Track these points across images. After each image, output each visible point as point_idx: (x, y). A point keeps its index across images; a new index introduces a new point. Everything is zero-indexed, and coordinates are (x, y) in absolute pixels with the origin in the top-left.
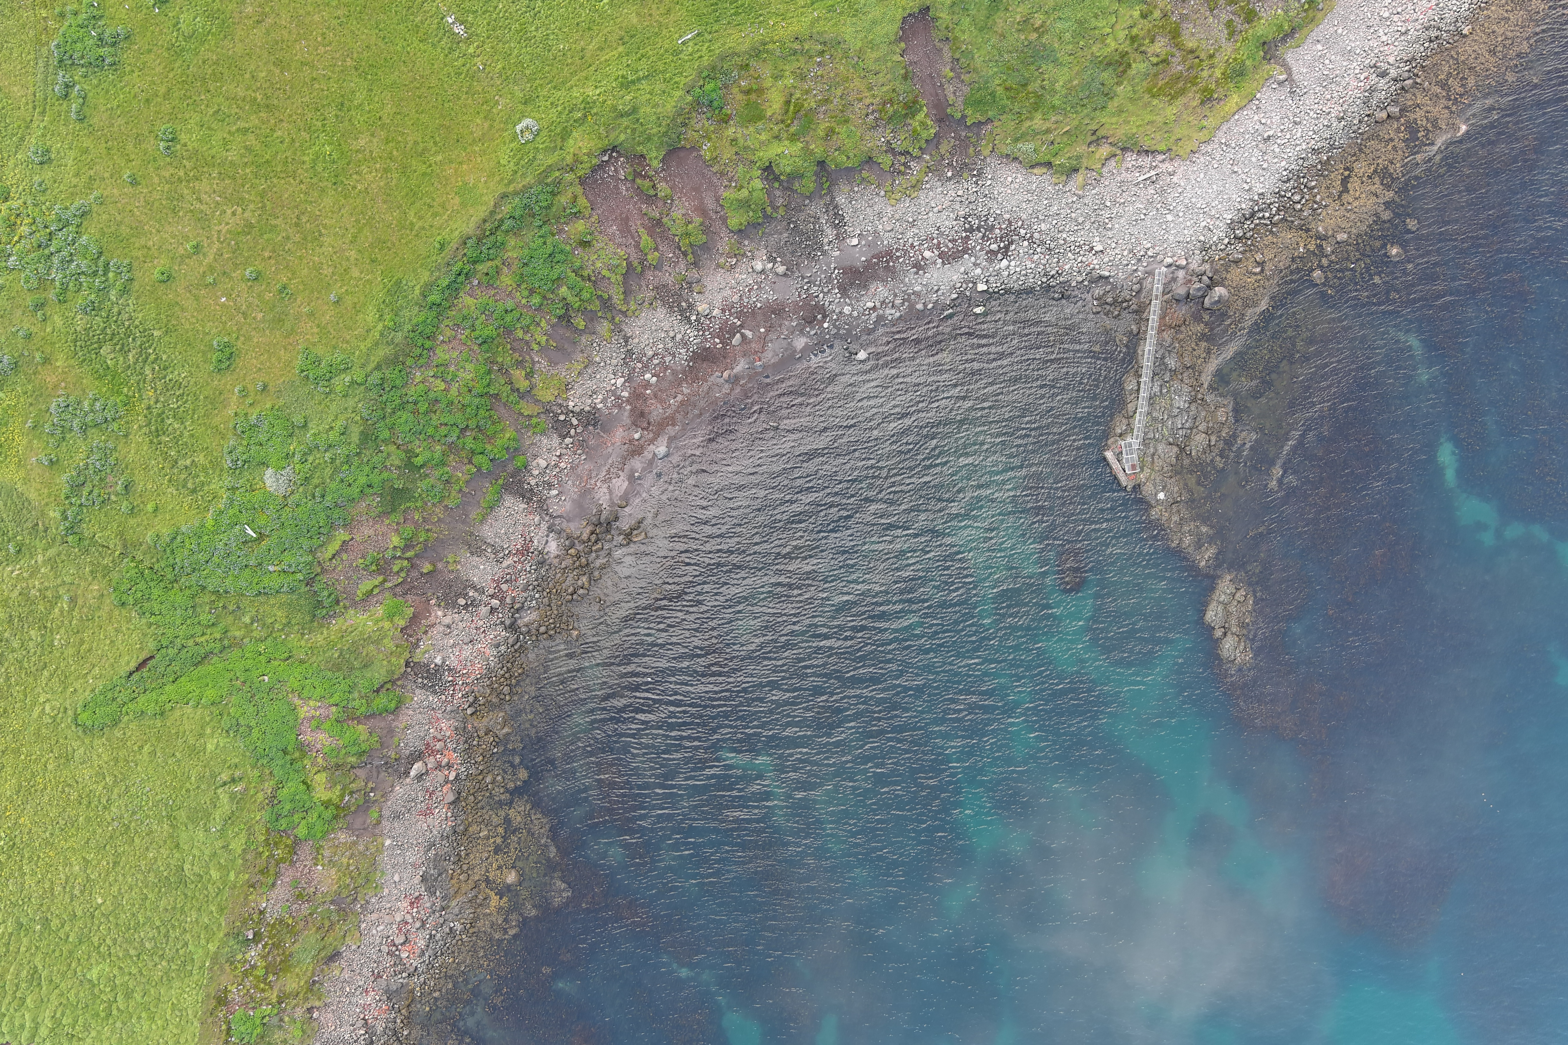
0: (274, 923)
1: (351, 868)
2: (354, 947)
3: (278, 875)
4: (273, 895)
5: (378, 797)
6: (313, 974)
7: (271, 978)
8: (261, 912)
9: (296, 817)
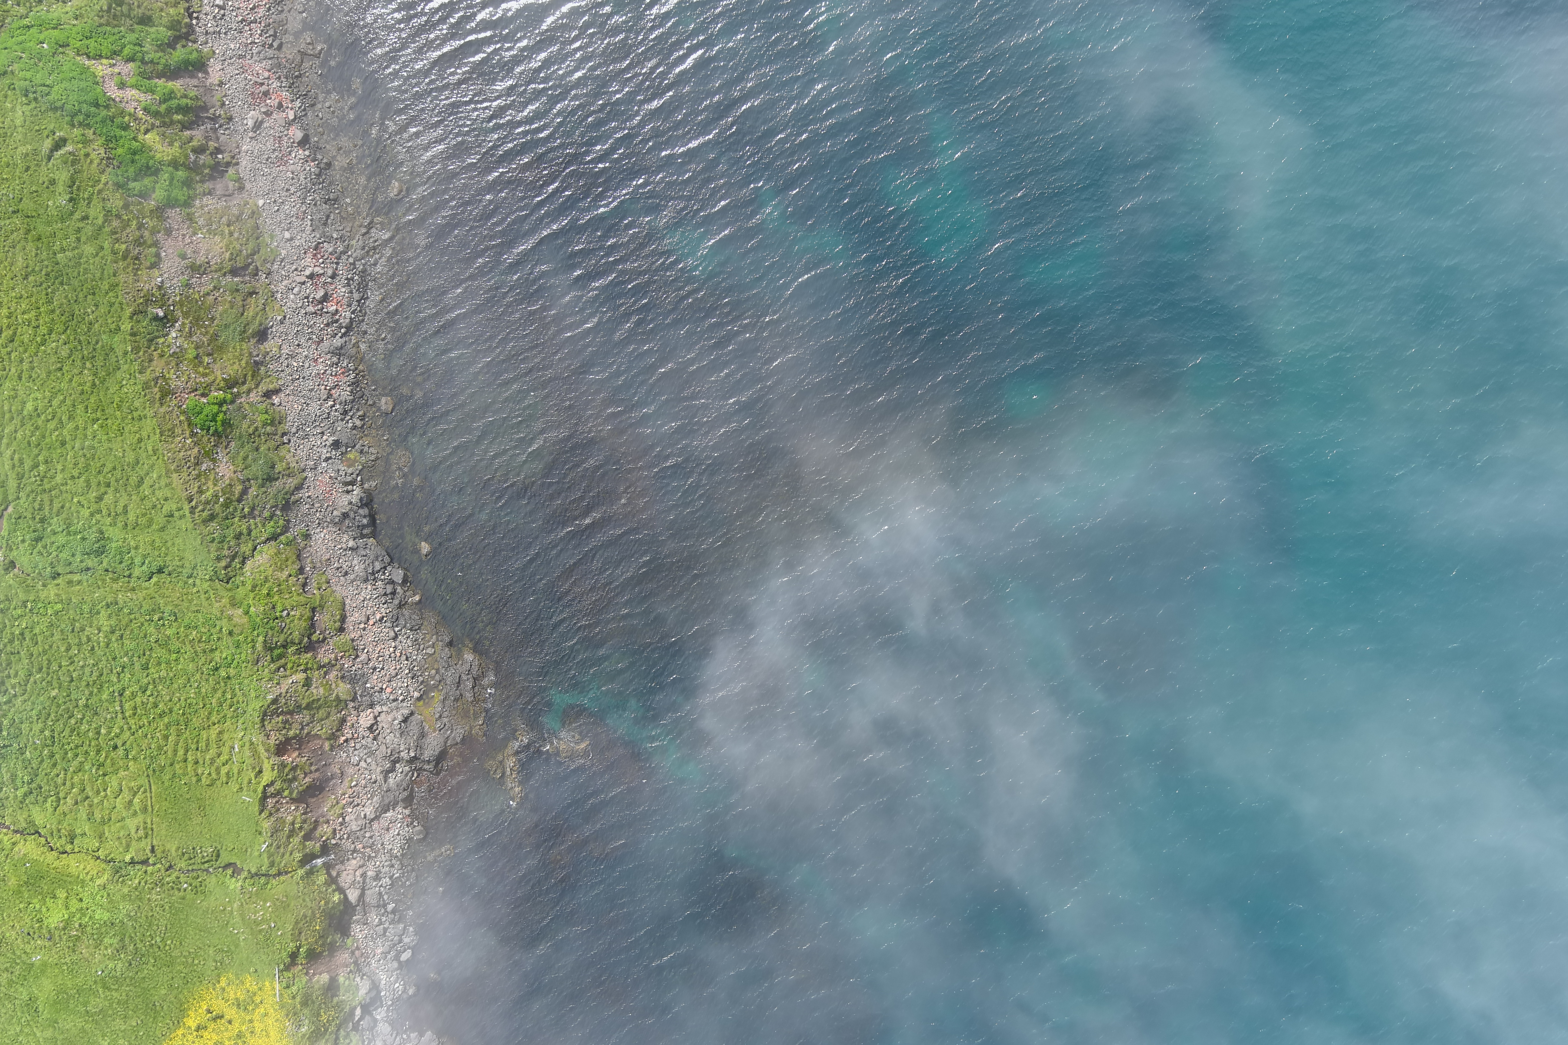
0: (181, 299)
1: (236, 235)
2: (279, 318)
3: (156, 244)
4: (164, 266)
5: (228, 159)
6: (250, 354)
7: (206, 360)
8: (160, 288)
9: (147, 181)
